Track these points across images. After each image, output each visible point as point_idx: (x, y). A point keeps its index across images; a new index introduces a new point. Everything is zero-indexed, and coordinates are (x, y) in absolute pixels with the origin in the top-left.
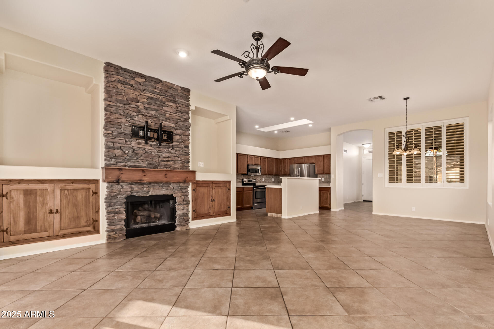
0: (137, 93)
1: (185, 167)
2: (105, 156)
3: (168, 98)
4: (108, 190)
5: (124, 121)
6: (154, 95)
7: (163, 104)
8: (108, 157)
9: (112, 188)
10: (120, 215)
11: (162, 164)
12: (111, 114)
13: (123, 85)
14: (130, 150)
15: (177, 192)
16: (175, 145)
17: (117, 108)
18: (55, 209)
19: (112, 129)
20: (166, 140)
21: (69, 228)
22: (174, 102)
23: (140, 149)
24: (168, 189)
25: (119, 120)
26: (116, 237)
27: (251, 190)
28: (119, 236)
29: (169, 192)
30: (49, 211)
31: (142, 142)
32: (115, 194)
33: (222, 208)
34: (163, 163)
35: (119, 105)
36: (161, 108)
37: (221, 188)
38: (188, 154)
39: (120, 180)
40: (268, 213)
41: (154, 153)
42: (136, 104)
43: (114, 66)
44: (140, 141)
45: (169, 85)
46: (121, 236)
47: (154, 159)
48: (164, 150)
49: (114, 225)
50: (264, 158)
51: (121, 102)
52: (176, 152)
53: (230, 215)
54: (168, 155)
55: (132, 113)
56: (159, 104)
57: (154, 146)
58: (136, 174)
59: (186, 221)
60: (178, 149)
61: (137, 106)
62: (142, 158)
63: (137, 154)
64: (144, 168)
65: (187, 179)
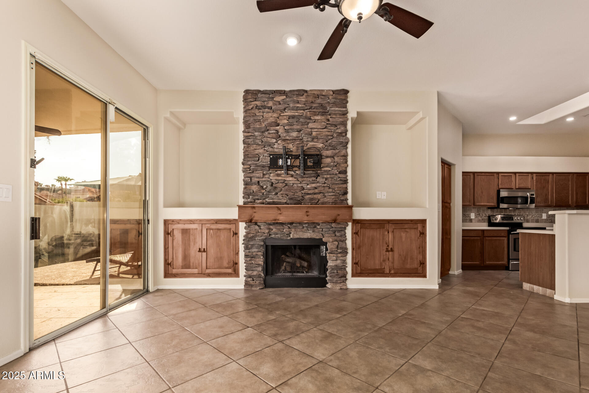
0: (275, 115)
1: (340, 200)
2: (243, 193)
3: (314, 110)
4: (247, 231)
5: (261, 151)
6: (296, 111)
7: (308, 121)
8: (247, 194)
9: (249, 229)
10: (258, 260)
11: (306, 199)
12: (249, 146)
13: (261, 110)
14: (268, 184)
15: (327, 235)
16: (324, 172)
17: (254, 138)
18: (203, 248)
19: (249, 163)
20: (312, 166)
21: (214, 267)
22: (324, 114)
23: (279, 182)
24: (315, 230)
25: (257, 152)
26: (253, 284)
27: (505, 235)
28: (257, 284)
29: (315, 235)
30: (198, 250)
31: (281, 173)
32: (252, 235)
33: (407, 263)
34: (308, 196)
35: (256, 134)
36: (306, 126)
37: (406, 231)
38: (346, 182)
39: (253, 219)
40: (524, 283)
41: (296, 185)
42: (275, 128)
43: (251, 92)
44: (279, 172)
45: (316, 93)
46: (258, 284)
47: (297, 193)
48: (309, 179)
49: (251, 270)
50: (542, 176)
51: (258, 130)
52: (326, 180)
53: (425, 276)
54: (314, 185)
55: (270, 140)
56: (303, 121)
57: (296, 176)
58: (270, 213)
59: (340, 276)
60: (328, 176)
61: (276, 130)
62: (281, 192)
63: (276, 188)
64: (283, 204)
65: (338, 218)
